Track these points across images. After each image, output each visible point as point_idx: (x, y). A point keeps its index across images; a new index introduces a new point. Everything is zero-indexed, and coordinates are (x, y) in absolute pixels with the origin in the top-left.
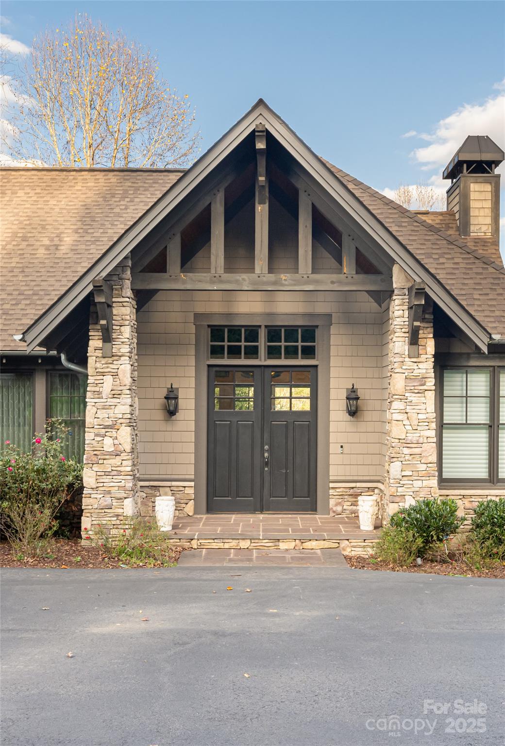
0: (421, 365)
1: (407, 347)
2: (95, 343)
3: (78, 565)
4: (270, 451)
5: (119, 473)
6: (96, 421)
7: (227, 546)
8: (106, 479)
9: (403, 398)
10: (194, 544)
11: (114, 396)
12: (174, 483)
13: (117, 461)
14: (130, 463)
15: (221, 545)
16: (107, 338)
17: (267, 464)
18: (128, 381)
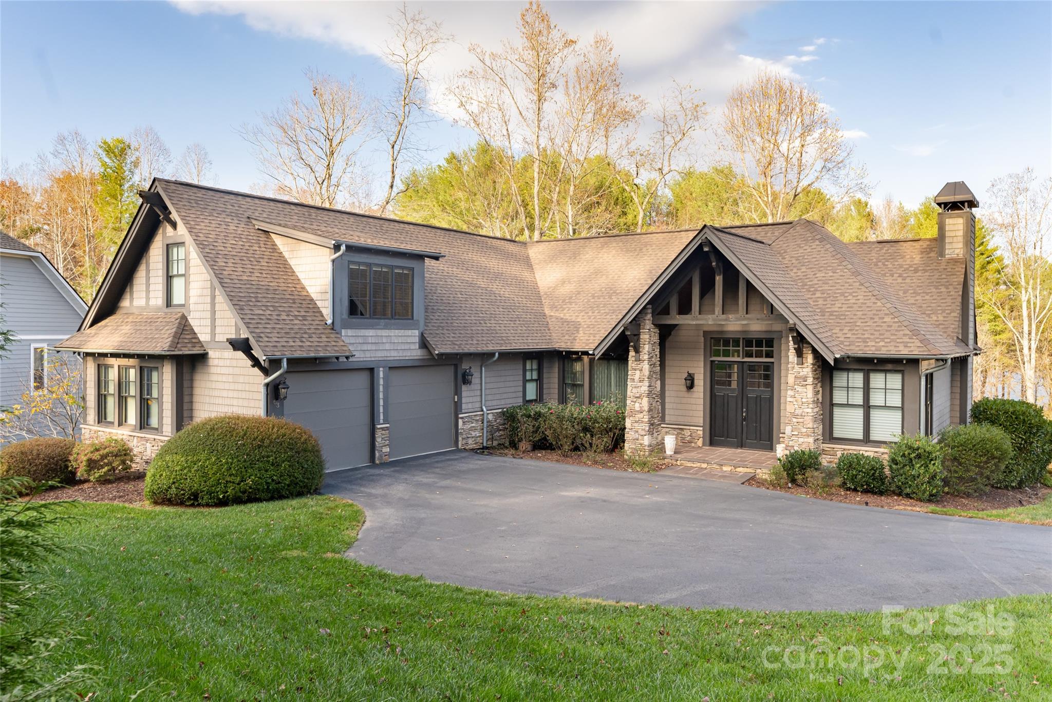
0: (804, 370)
1: (796, 358)
2: (632, 353)
3: (610, 467)
4: (747, 412)
5: (642, 422)
6: (632, 394)
7: (695, 466)
8: (636, 425)
9: (793, 389)
10: (678, 463)
11: (640, 381)
12: (692, 428)
13: (641, 415)
14: (647, 417)
15: (692, 465)
16: (637, 351)
17: (744, 419)
18: (647, 373)
